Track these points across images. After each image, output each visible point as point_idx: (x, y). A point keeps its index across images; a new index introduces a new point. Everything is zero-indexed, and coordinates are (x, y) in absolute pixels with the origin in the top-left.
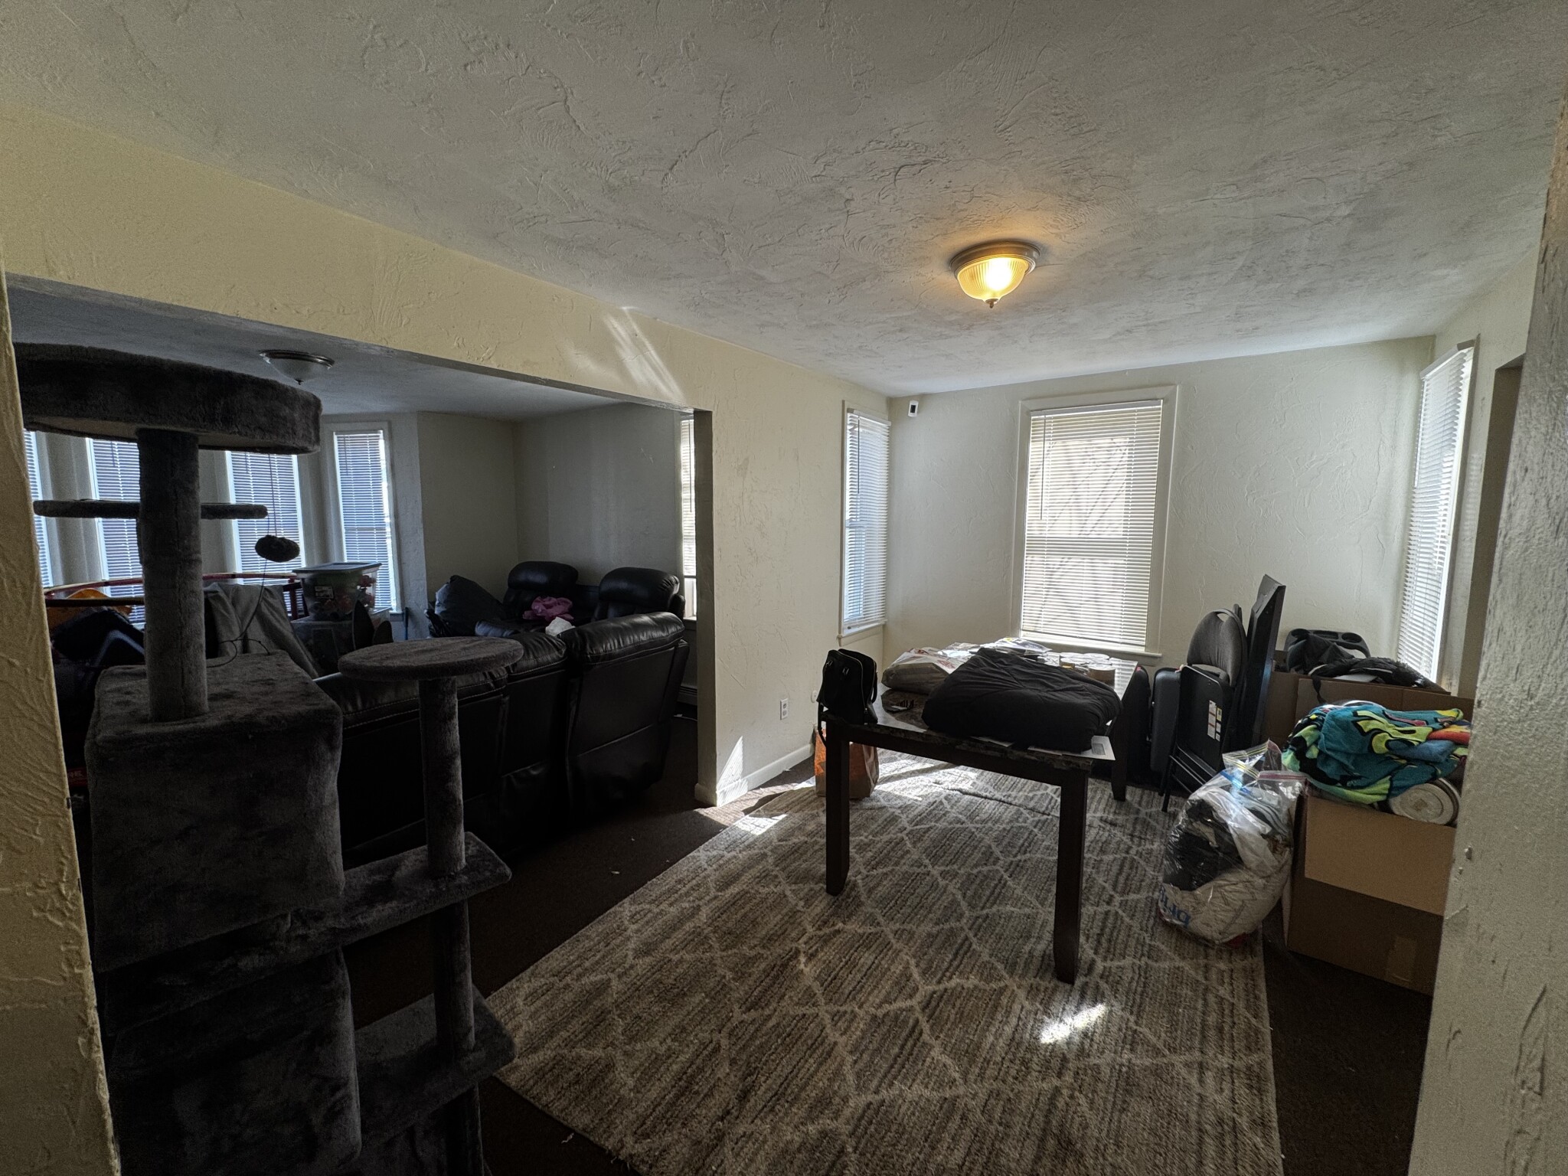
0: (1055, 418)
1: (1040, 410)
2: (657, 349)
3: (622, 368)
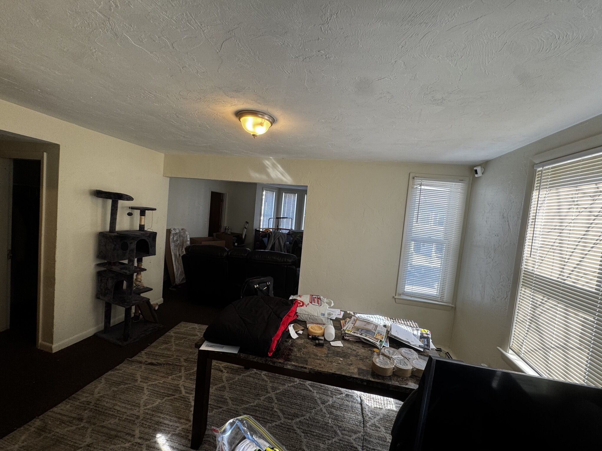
0: (552, 168)
1: (544, 163)
2: (282, 167)
3: (268, 175)
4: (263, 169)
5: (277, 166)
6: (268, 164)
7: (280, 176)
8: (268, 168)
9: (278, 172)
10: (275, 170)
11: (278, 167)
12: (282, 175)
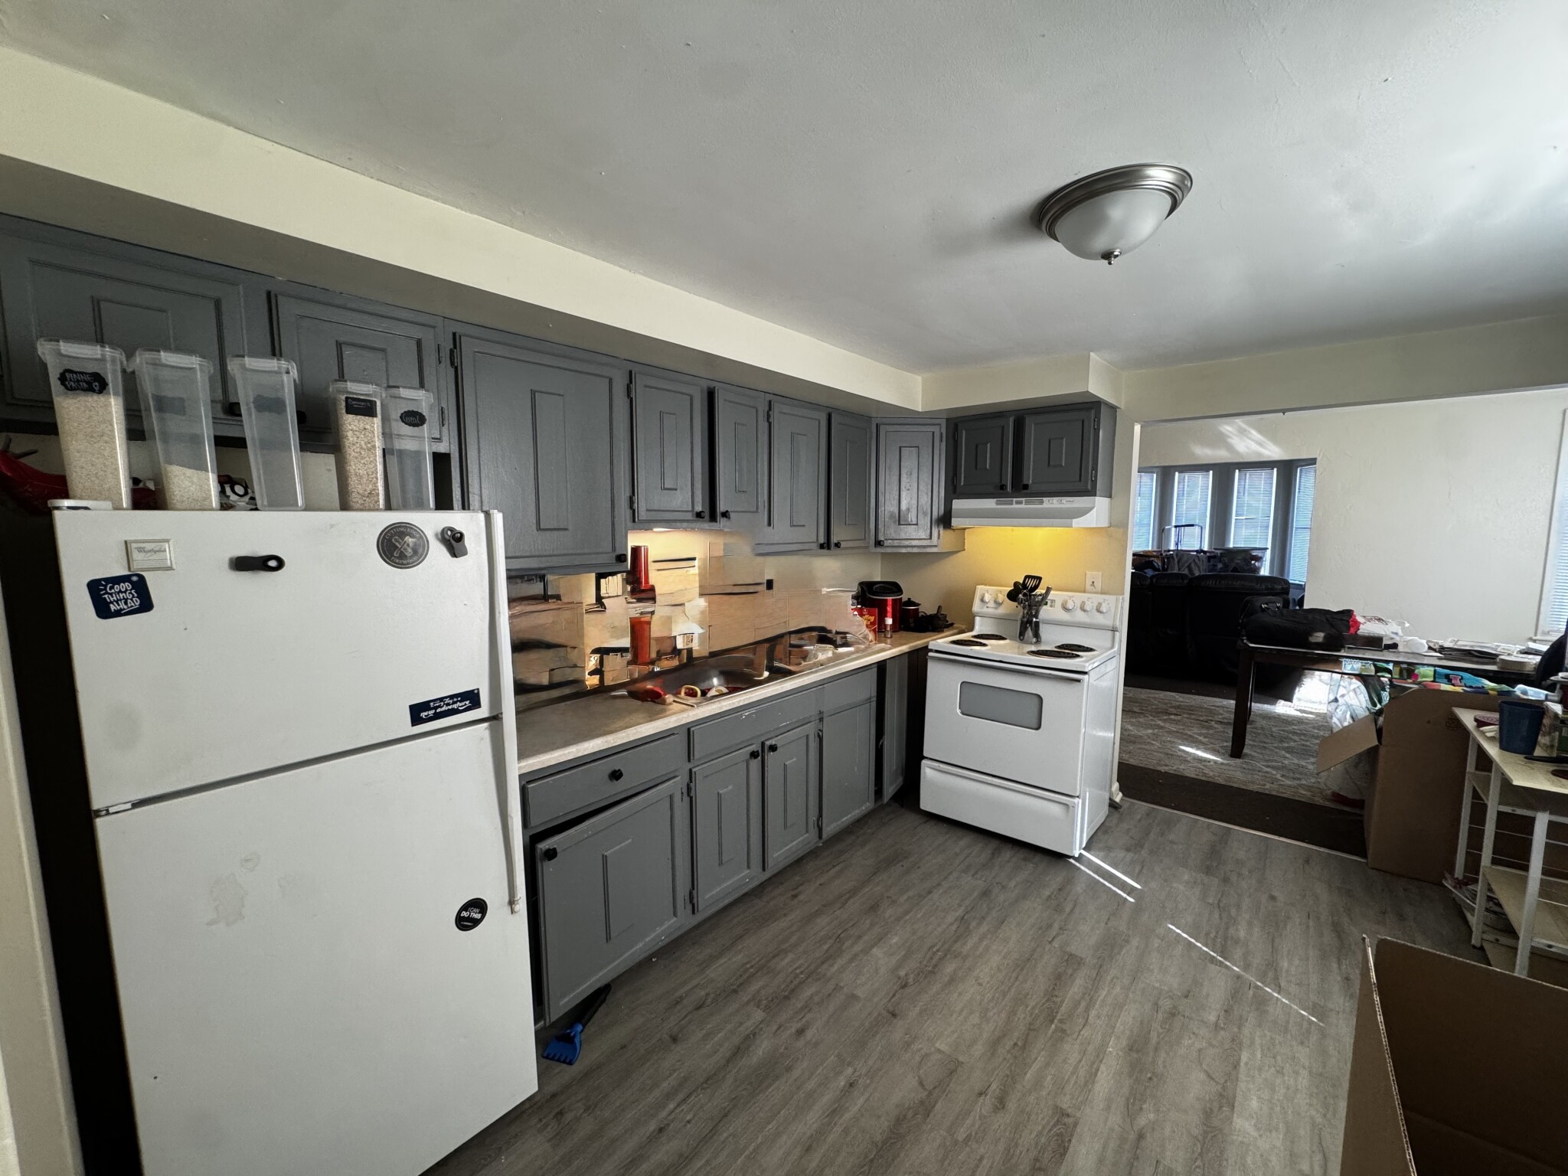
2: (1260, 432)
3: (1230, 448)
4: (1221, 440)
5: (1249, 432)
6: (1230, 432)
7: (1254, 447)
8: (1230, 437)
9: (1250, 441)
10: (1245, 438)
11: (1251, 433)
12: (1260, 444)
